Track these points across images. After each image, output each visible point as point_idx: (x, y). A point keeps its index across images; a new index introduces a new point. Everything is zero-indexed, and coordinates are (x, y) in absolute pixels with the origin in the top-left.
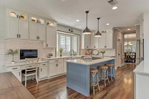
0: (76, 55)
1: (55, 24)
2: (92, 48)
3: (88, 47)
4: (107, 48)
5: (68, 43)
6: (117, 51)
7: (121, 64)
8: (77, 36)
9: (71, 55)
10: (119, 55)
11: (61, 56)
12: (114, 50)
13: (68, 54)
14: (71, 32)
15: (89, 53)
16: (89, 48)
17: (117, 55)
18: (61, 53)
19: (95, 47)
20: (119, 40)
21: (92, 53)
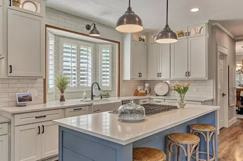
0: (107, 96)
1: (38, 5)
2: (152, 76)
3: (140, 75)
4: (192, 77)
5: (87, 63)
6: (219, 86)
7: (229, 120)
8: (110, 46)
9: (92, 96)
10: (223, 95)
11: (62, 99)
12: (212, 82)
13: (85, 94)
14: (92, 33)
15: (144, 92)
16: (143, 78)
17: (219, 96)
18: (62, 92)
19: (159, 75)
20: (223, 56)
21: (151, 91)
